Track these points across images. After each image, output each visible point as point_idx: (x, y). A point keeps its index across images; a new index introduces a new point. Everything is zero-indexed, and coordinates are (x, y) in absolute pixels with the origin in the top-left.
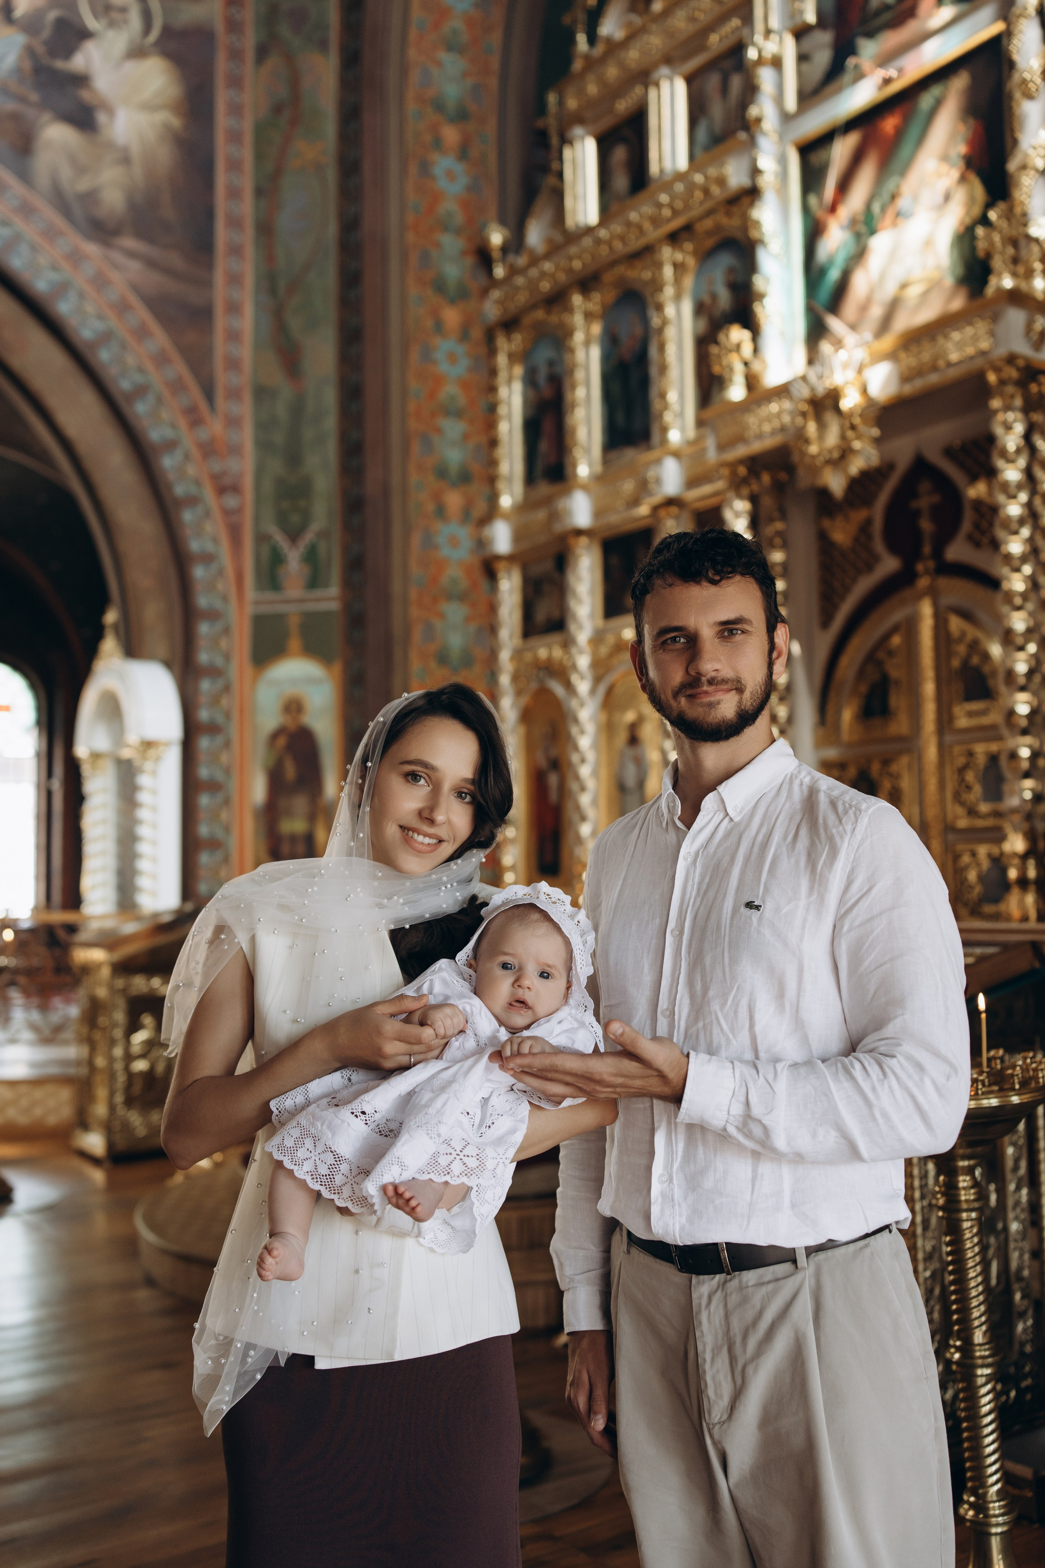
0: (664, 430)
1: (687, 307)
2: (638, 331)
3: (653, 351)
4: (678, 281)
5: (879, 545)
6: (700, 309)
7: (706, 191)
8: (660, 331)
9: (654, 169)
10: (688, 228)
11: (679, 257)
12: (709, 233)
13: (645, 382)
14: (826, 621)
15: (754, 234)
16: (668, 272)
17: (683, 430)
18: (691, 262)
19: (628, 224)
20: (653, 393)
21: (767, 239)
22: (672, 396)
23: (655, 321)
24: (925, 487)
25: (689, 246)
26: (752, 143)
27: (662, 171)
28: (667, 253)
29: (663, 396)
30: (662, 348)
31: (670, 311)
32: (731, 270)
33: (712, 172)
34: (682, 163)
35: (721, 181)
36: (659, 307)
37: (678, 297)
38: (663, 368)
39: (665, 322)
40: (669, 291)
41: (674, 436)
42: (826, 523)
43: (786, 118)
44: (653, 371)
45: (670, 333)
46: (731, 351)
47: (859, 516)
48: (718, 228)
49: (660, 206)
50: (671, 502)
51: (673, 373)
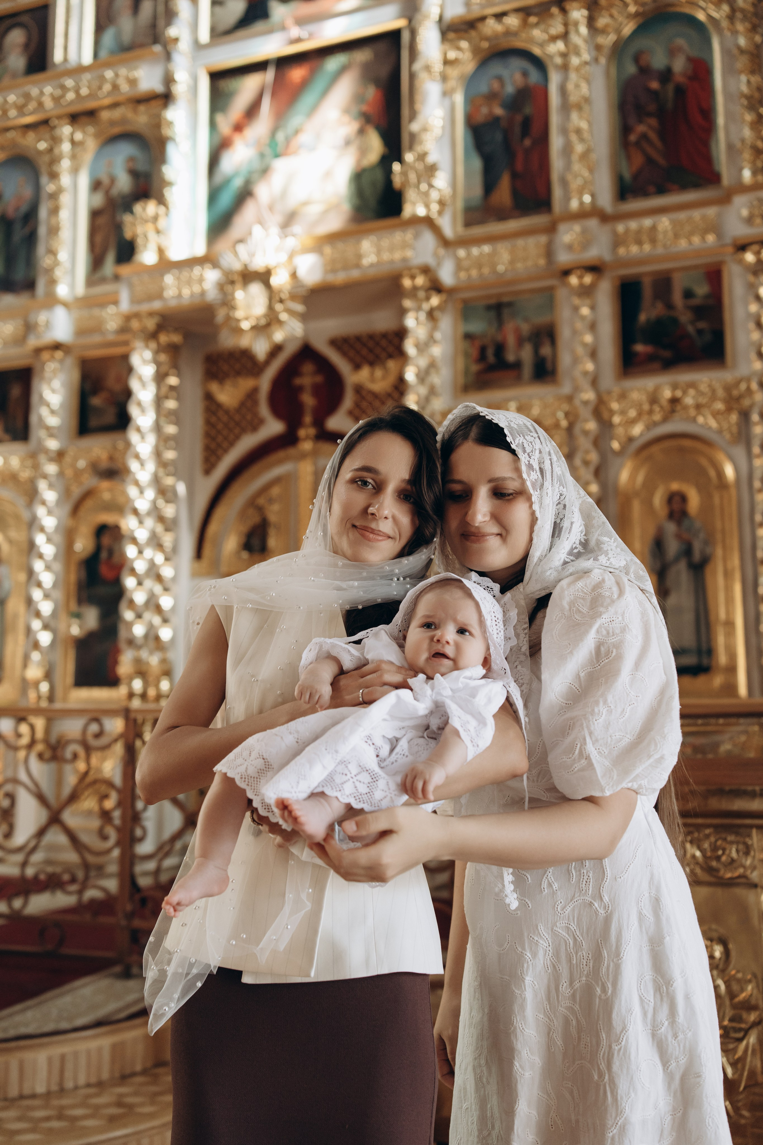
0: (52, 282)
1: (84, 181)
2: (27, 192)
3: (43, 213)
4: (73, 157)
5: (264, 410)
6: (96, 186)
7: (115, 87)
8: (54, 196)
9: (58, 56)
10: (91, 114)
11: (79, 136)
12: (112, 123)
13: (31, 239)
14: (208, 469)
15: (166, 132)
16: (66, 147)
17: (72, 286)
18: (91, 145)
19: (27, 97)
20: (41, 249)
21: (178, 139)
22: (63, 256)
23: (50, 187)
24: (308, 368)
25: (91, 130)
26: (168, 56)
27: (66, 60)
28: (66, 130)
29: (52, 252)
30: (55, 211)
31: (65, 180)
32: (131, 159)
33: (123, 71)
34: (87, 58)
35: (133, 82)
36: (54, 176)
37: (75, 171)
38: (54, 231)
39: (60, 190)
40: (65, 164)
41: (62, 290)
42: (214, 387)
43: (197, 46)
44: (42, 231)
45: (65, 199)
46: (146, 221)
47: (246, 384)
48: (123, 121)
49: (63, 87)
50: (57, 346)
51: (65, 234)
